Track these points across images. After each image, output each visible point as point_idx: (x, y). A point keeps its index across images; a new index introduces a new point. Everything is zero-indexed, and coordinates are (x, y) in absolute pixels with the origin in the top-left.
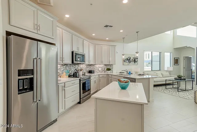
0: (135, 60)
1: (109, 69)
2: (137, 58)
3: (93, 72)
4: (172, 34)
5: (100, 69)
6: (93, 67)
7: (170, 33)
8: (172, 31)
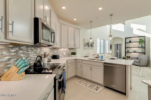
0: (92, 45)
1: (74, 54)
2: (93, 43)
3: (58, 57)
4: (109, 27)
5: (64, 53)
6: (57, 51)
7: (108, 27)
8: (109, 25)
